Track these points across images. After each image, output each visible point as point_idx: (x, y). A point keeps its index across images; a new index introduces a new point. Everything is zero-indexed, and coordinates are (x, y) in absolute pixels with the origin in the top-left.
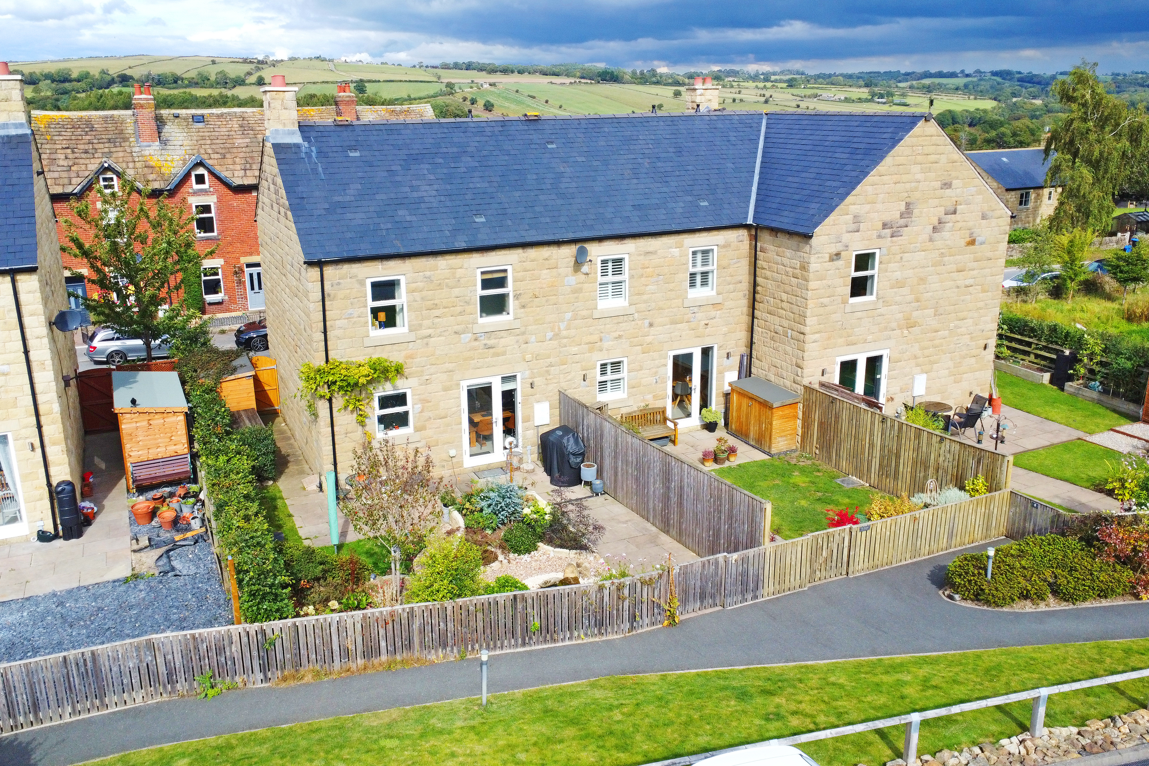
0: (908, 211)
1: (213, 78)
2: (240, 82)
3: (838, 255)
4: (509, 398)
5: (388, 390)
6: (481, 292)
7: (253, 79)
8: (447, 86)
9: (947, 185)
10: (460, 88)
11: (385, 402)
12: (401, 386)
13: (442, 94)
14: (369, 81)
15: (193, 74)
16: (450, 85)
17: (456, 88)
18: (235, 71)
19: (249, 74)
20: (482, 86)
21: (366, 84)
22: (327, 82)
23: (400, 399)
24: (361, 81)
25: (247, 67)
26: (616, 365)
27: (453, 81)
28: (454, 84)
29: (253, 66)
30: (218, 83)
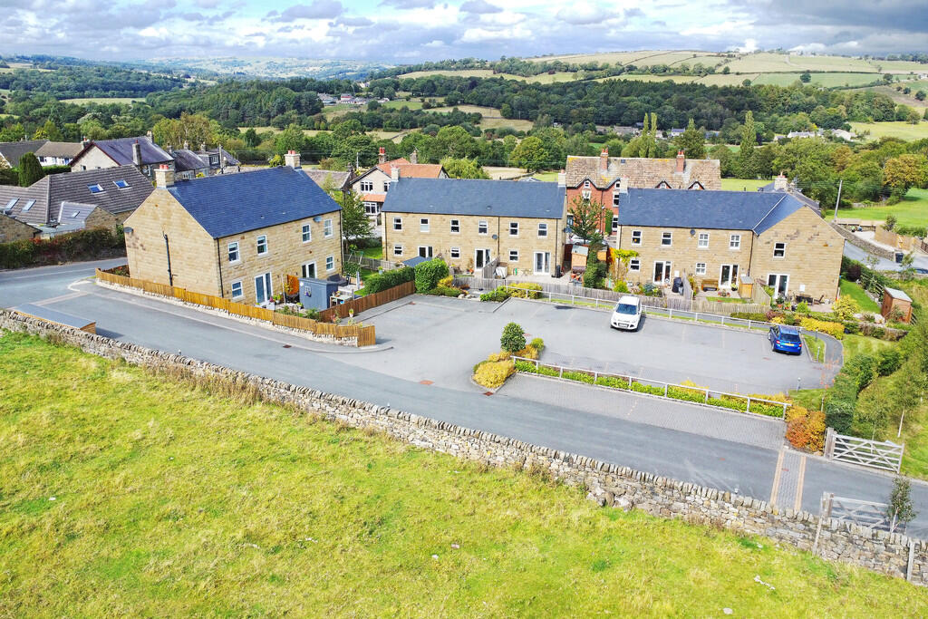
0: (798, 232)
1: (691, 69)
2: (711, 71)
3: (769, 243)
4: (668, 268)
5: (634, 259)
6: (663, 238)
7: (721, 69)
8: (885, 77)
9: (815, 226)
10: (897, 79)
11: (633, 262)
12: (638, 259)
13: (879, 83)
14: (815, 72)
15: (678, 66)
16: (888, 77)
17: (894, 80)
18: (708, 63)
19: (719, 65)
20: (920, 77)
21: (811, 75)
22: (779, 72)
23: (637, 262)
24: (808, 72)
25: (719, 60)
26: (703, 265)
27: (891, 72)
28: (891, 76)
29: (723, 59)
30: (695, 72)
